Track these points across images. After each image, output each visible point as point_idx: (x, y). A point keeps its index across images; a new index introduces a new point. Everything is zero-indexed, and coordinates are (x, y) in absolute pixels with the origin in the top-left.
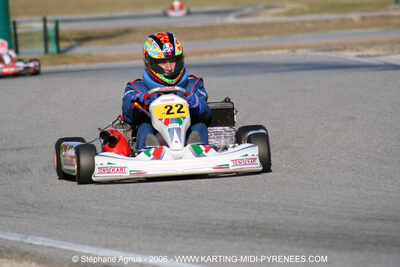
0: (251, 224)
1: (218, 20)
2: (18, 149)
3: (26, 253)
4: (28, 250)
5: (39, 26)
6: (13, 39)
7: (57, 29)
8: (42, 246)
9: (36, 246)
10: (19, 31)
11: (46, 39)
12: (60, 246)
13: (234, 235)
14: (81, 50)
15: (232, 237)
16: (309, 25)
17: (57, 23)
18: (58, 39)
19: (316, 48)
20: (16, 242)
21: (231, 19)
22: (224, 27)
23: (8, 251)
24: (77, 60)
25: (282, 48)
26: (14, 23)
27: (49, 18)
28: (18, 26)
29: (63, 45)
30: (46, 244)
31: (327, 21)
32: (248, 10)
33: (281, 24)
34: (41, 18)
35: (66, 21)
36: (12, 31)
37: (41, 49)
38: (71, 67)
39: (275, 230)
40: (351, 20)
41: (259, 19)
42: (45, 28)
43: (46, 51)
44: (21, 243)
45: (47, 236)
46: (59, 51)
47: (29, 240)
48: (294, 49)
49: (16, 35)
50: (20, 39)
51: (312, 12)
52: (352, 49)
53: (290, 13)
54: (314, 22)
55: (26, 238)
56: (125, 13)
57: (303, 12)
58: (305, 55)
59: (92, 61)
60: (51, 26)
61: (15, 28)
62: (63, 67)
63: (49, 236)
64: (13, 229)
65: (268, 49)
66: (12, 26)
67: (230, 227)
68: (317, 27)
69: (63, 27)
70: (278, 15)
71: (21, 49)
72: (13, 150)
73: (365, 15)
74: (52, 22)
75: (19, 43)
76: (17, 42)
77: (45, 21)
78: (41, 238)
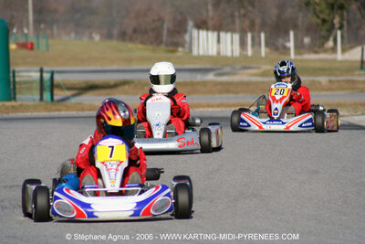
1: (199, 77)
2: (11, 187)
5: (36, 75)
6: (12, 87)
7: (52, 79)
10: (17, 79)
11: (41, 87)
14: (74, 100)
17: (52, 73)
18: (53, 86)
21: (210, 77)
22: (204, 83)
24: (68, 108)
26: (14, 72)
27: (45, 69)
28: (16, 74)
29: (58, 94)
32: (227, 69)
33: (257, 83)
34: (38, 69)
35: (60, 72)
36: (11, 79)
37: (38, 97)
38: (63, 113)
40: (320, 83)
41: (236, 78)
42: (41, 76)
43: (41, 99)
46: (52, 100)
49: (14, 83)
50: (17, 86)
56: (115, 67)
59: (83, 110)
60: (47, 76)
61: (14, 76)
62: (56, 114)
66: (11, 75)
69: (57, 78)
70: (255, 75)
71: (18, 96)
72: (6, 187)
73: (333, 78)
74: (47, 72)
75: (17, 90)
76: (14, 88)
77: (41, 71)
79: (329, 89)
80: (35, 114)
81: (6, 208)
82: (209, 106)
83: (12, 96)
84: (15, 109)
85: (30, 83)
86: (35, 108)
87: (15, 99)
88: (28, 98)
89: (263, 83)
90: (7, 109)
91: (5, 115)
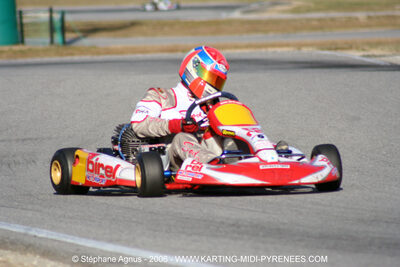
1: (224, 16)
3: (30, 245)
4: (32, 241)
5: (44, 16)
6: (19, 28)
7: (62, 20)
8: (47, 239)
9: (41, 238)
10: (25, 21)
11: (52, 30)
12: (64, 239)
13: (239, 234)
14: (87, 42)
15: (236, 235)
18: (63, 30)
20: (20, 234)
21: (237, 15)
22: (230, 22)
23: (13, 243)
24: (82, 51)
25: (287, 45)
26: (21, 12)
27: (55, 8)
28: (24, 16)
29: (69, 36)
30: (50, 237)
32: (254, 6)
33: (287, 22)
34: (47, 8)
35: (71, 12)
36: (18, 20)
37: (47, 39)
38: (76, 58)
39: (279, 229)
40: (357, 19)
41: (265, 15)
42: (51, 19)
43: (52, 42)
44: (25, 235)
45: (51, 229)
46: (64, 43)
47: (33, 232)
48: (299, 46)
49: (22, 25)
50: (25, 29)
51: (318, 10)
52: (357, 49)
53: (296, 10)
54: (319, 20)
55: (30, 230)
58: (310, 53)
59: (98, 53)
60: (57, 17)
61: (21, 18)
62: (68, 58)
63: (53, 228)
64: (18, 221)
65: (274, 46)
66: (18, 16)
67: (234, 225)
69: (69, 18)
70: (285, 12)
71: (27, 39)
73: (372, 14)
74: (58, 12)
75: (25, 33)
76: (22, 31)
77: (51, 11)
78: (45, 231)
80: (46, 59)
83: (20, 40)
84: (23, 54)
85: (36, 25)
86: (45, 52)
87: (22, 42)
88: (37, 40)
90: (15, 54)
91: (13, 61)
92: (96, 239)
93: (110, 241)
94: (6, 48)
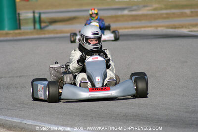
0: (135, 114)
1: (120, 13)
2: (20, 76)
3: (23, 128)
4: (24, 126)
5: (30, 15)
6: (18, 22)
7: (40, 17)
8: (31, 125)
10: (21, 18)
11: (34, 22)
13: (127, 120)
14: (52, 27)
15: (125, 121)
16: (165, 16)
17: (40, 14)
18: (40, 22)
19: (168, 27)
20: (18, 122)
21: (126, 12)
22: (123, 16)
23: (14, 127)
24: (49, 32)
25: (151, 27)
26: (19, 14)
27: (36, 11)
28: (21, 15)
29: (43, 25)
31: (174, 14)
32: (134, 8)
33: (151, 15)
34: (32, 11)
35: (44, 13)
37: (31, 26)
38: (47, 36)
39: (146, 117)
40: (185, 13)
41: (140, 13)
42: (34, 17)
43: (34, 28)
44: (21, 123)
45: (33, 120)
46: (41, 28)
47: (24, 122)
48: (157, 27)
49: (19, 20)
50: (21, 22)
51: (166, 9)
52: (186, 28)
53: (156, 9)
54: (167, 14)
55: (23, 120)
56: (74, 9)
57: (162, 9)
58: (162, 30)
59: (57, 33)
60: (37, 15)
61: (19, 16)
62: (42, 36)
64: (17, 116)
65: (144, 27)
66: (17, 16)
67: (124, 116)
68: (168, 17)
69: (43, 16)
70: (150, 10)
71: (22, 27)
72: (17, 76)
73: (193, 10)
74: (37, 13)
76: (20, 23)
77: (34, 13)
78: (31, 121)
79: (191, 16)
80: (32, 36)
81: (18, 88)
82: (125, 28)
83: (18, 27)
84: (20, 34)
85: (26, 19)
86: (31, 33)
87: (20, 28)
88: (27, 27)
89: (154, 15)
90: (16, 34)
91: (15, 38)
92: (56, 124)
93: (63, 125)
94: (12, 32)
